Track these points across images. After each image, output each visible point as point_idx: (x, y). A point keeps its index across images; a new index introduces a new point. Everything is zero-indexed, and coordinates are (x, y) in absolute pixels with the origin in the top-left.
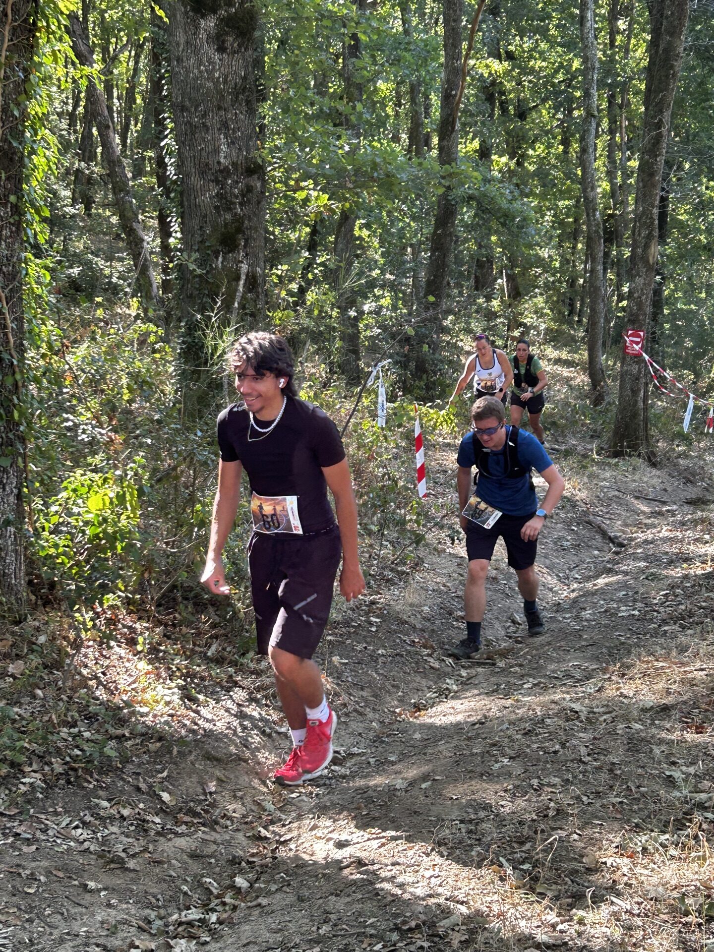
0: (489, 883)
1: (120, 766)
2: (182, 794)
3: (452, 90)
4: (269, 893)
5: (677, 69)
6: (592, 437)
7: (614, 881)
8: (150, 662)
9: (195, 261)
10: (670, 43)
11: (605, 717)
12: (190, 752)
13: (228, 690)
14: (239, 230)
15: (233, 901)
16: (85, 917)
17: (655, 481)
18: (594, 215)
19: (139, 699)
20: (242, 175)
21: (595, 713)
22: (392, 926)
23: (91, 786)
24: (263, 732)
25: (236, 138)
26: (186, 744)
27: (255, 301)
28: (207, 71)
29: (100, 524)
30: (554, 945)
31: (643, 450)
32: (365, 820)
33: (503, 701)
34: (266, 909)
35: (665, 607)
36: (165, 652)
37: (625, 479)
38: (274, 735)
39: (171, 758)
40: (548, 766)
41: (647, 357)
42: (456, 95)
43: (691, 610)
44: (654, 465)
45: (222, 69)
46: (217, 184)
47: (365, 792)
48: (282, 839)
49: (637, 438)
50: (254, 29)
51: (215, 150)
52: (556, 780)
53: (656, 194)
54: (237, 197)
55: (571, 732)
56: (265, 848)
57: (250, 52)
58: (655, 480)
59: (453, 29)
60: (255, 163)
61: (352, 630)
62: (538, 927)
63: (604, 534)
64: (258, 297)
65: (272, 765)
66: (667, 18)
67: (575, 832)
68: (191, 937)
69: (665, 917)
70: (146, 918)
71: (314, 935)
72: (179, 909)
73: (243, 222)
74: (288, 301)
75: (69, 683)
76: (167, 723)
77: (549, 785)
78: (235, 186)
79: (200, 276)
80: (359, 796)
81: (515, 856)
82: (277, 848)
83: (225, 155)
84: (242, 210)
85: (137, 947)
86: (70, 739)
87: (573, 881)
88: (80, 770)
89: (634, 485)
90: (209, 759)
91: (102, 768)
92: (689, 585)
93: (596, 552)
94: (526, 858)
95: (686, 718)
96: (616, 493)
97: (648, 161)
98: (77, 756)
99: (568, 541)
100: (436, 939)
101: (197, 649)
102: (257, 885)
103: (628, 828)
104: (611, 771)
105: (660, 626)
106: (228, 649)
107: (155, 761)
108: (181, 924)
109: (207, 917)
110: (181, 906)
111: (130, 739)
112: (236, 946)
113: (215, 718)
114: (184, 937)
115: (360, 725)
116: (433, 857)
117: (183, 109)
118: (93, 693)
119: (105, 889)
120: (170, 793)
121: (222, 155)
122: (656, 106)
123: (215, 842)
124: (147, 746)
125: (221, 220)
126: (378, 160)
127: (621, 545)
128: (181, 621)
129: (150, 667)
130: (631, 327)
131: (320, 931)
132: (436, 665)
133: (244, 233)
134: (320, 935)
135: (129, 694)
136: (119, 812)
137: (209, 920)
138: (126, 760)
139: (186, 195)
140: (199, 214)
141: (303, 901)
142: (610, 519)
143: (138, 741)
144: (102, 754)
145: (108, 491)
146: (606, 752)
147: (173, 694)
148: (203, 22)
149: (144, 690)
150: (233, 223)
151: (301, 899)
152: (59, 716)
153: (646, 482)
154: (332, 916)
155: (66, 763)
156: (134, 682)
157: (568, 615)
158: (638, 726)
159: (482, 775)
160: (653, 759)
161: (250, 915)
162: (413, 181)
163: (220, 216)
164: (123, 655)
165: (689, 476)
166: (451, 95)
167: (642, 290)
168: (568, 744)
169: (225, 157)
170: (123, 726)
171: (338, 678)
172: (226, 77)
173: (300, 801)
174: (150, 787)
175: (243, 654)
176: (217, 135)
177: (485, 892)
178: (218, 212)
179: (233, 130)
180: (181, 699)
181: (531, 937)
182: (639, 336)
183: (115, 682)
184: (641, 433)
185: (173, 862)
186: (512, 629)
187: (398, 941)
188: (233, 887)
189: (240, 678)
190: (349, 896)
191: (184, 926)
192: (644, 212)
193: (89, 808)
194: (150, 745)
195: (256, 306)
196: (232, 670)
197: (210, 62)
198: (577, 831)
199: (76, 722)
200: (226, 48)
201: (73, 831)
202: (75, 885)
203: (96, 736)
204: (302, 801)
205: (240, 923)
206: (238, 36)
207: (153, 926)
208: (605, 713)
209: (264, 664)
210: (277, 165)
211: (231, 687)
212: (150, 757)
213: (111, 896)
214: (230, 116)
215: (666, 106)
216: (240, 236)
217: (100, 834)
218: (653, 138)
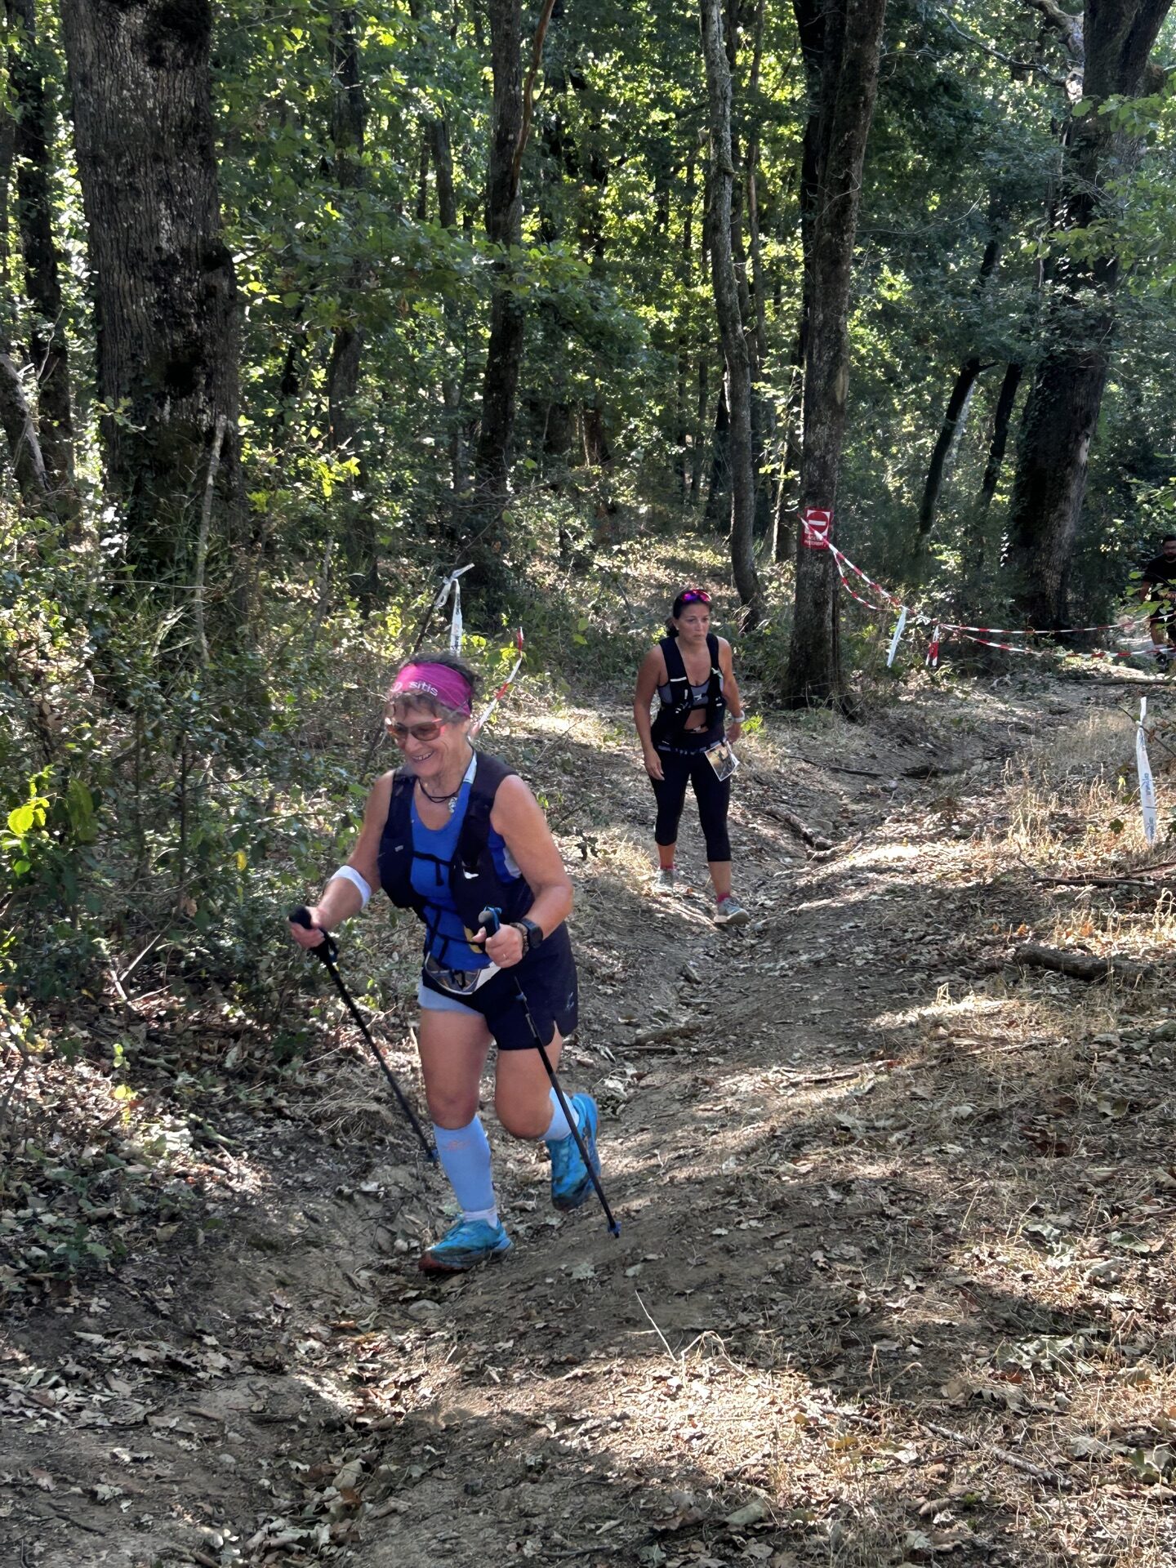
0: (794, 1444)
1: (111, 1270)
3: (508, 133)
4: (409, 1484)
5: (870, 94)
6: (748, 678)
8: (132, 1083)
9: (126, 411)
10: (858, 53)
11: (898, 1135)
12: (226, 1237)
13: (269, 1124)
14: (197, 358)
16: (104, 1553)
17: (857, 744)
18: (735, 330)
20: (197, 268)
21: (876, 1129)
22: (647, 1534)
23: (69, 1310)
24: (339, 1194)
25: (185, 208)
26: (217, 1224)
27: (227, 476)
28: (132, 97)
29: (32, 856)
30: (939, 1553)
31: (834, 695)
32: (543, 1339)
35: (926, 945)
37: (813, 743)
38: (357, 1197)
39: (195, 1250)
41: (835, 551)
42: (515, 141)
44: (852, 719)
45: (158, 95)
46: (158, 284)
47: (531, 1288)
48: (404, 1379)
49: (825, 678)
50: (208, 29)
51: (152, 229)
52: (852, 1251)
53: (844, 293)
54: (191, 305)
57: (203, 66)
58: (857, 742)
59: (507, 37)
60: (218, 250)
63: (795, 831)
64: (231, 468)
66: (852, 12)
67: (912, 1342)
69: (1116, 1490)
73: (202, 347)
77: (844, 1260)
78: (187, 286)
79: (137, 436)
80: (522, 1296)
81: (823, 1391)
82: (397, 1395)
83: (168, 235)
84: (199, 326)
86: (20, 1229)
87: (934, 1432)
88: (47, 1284)
89: (828, 750)
90: (259, 1248)
91: (84, 1276)
92: (952, 906)
93: (788, 860)
94: (844, 1394)
95: (1030, 1130)
96: (804, 765)
97: (830, 241)
98: (38, 1258)
99: (744, 844)
100: (729, 1551)
101: (205, 1056)
102: (383, 1467)
103: (995, 1329)
105: (929, 976)
106: (258, 1054)
107: (170, 1258)
108: (269, 1550)
109: (313, 1532)
111: (122, 1222)
116: (683, 1401)
117: (96, 160)
118: (45, 1144)
119: (127, 1495)
121: (164, 236)
122: (839, 153)
124: (153, 1232)
125: (165, 344)
126: (423, 242)
127: (824, 847)
129: (135, 1093)
130: (811, 504)
131: (525, 1551)
132: (588, 1060)
133: (205, 365)
134: (523, 1556)
137: (317, 1538)
138: (120, 1260)
139: (106, 303)
140: (128, 335)
141: (475, 1494)
142: (801, 806)
143: (137, 1224)
145: (43, 800)
146: (918, 1196)
147: (181, 1137)
148: (123, 16)
149: (131, 1134)
150: (186, 347)
151: (471, 1491)
153: (845, 746)
154: (535, 1521)
155: (22, 1273)
156: (113, 1121)
157: (772, 965)
158: (957, 1149)
160: (1001, 1204)
163: (164, 336)
164: (86, 1075)
165: (906, 734)
166: (508, 142)
167: (826, 445)
168: (853, 1187)
169: (169, 240)
170: (107, 1200)
172: (166, 108)
173: (420, 1309)
175: (281, 1064)
176: (154, 203)
178: (161, 331)
179: (181, 195)
180: (194, 1145)
182: (824, 518)
183: (78, 1122)
184: (830, 671)
185: (231, 1434)
186: (687, 991)
187: (665, 1559)
189: (284, 1103)
190: (555, 1480)
191: (276, 1553)
192: (825, 323)
193: (71, 1349)
194: (158, 1230)
195: (229, 483)
196: (271, 1091)
197: (138, 83)
198: (915, 1340)
199: (25, 1197)
200: (164, 60)
201: (51, 1394)
202: (74, 1494)
203: (66, 1223)
204: (424, 1308)
205: (370, 1542)
206: (182, 41)
207: (223, 1559)
208: (898, 1129)
209: (320, 1079)
210: (250, 253)
211: (271, 1119)
212: (160, 1251)
213: (141, 1508)
214: (174, 172)
215: (854, 152)
216: (199, 369)
217: (96, 1397)
218: (836, 205)
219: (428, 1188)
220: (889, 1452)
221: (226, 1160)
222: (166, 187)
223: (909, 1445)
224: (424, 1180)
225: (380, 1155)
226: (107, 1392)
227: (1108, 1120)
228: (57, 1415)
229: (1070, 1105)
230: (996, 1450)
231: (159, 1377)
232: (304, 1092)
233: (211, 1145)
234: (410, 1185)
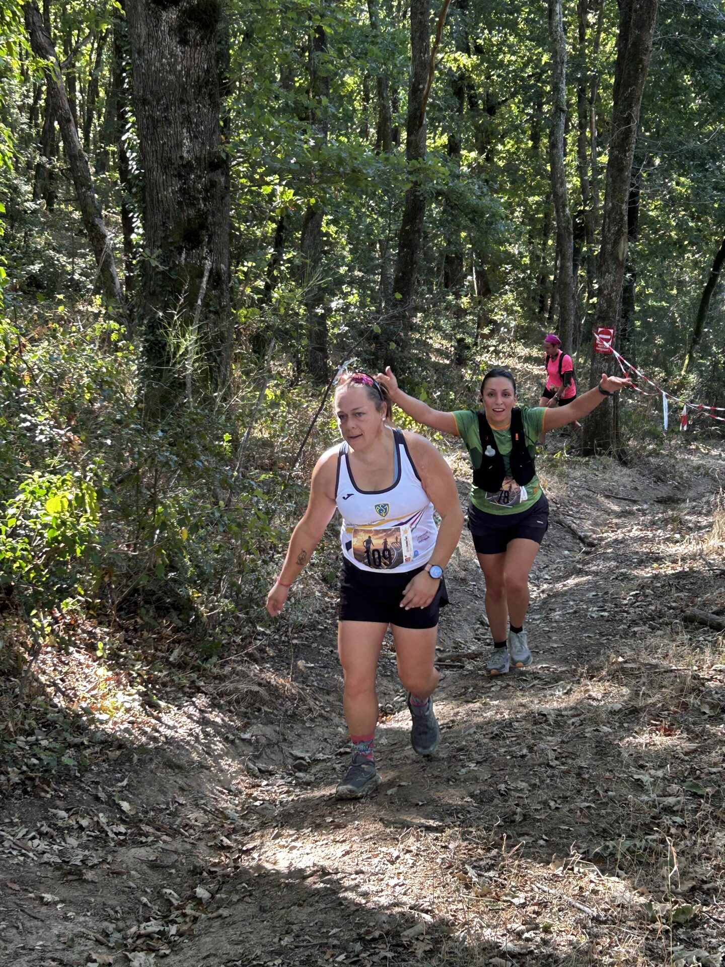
0: (454, 891)
1: (79, 775)
2: (142, 803)
3: (419, 84)
4: (230, 904)
5: (646, 63)
6: (562, 435)
7: (581, 888)
8: (110, 668)
9: (158, 257)
10: (639, 37)
11: (573, 720)
12: (151, 759)
13: (191, 696)
14: (203, 226)
15: (193, 912)
16: (41, 931)
17: (625, 480)
18: (564, 211)
19: (99, 706)
20: (205, 169)
21: (563, 716)
22: (355, 936)
23: (49, 796)
24: (226, 739)
25: (199, 132)
26: (146, 751)
27: (219, 298)
28: (169, 64)
29: (59, 527)
30: (520, 954)
31: (613, 448)
32: (329, 828)
33: (471, 705)
34: (228, 920)
35: (634, 608)
36: (125, 658)
37: (595, 478)
38: (237, 741)
39: (131, 766)
40: (516, 770)
41: (617, 355)
42: (423, 89)
43: (660, 611)
44: (624, 463)
45: (184, 62)
46: (180, 179)
48: (244, 848)
49: (608, 437)
50: (216, 21)
51: (177, 145)
52: (524, 785)
53: (626, 190)
54: (200, 193)
55: (539, 735)
56: (227, 857)
57: (213, 44)
59: (421, 22)
60: (219, 157)
61: (318, 633)
62: (504, 935)
63: (573, 533)
64: (222, 294)
65: (234, 772)
66: (636, 11)
67: (542, 838)
68: (150, 950)
69: (632, 924)
70: (104, 931)
71: (276, 946)
72: (138, 921)
73: (206, 219)
74: (253, 298)
75: (26, 691)
76: (127, 730)
77: (516, 790)
78: (198, 181)
79: (163, 273)
80: (323, 804)
81: (481, 862)
82: (239, 857)
83: (188, 149)
84: (205, 205)
85: (95, 961)
86: (27, 748)
87: (539, 888)
88: (37, 780)
89: (604, 484)
90: (170, 767)
91: (60, 777)
92: (659, 585)
93: (566, 552)
94: (493, 865)
95: (655, 720)
96: (587, 492)
97: (617, 157)
98: (34, 765)
100: (400, 949)
101: (159, 654)
102: (218, 896)
103: (595, 833)
104: (579, 775)
105: (629, 627)
106: (191, 654)
107: (114, 770)
108: (139, 936)
109: (166, 928)
110: (140, 918)
111: (89, 747)
112: (196, 958)
113: (176, 724)
114: (142, 950)
115: (325, 730)
116: (398, 865)
117: (145, 102)
118: (51, 700)
119: (62, 901)
120: (130, 802)
121: (185, 149)
122: (625, 100)
123: (175, 852)
124: (107, 754)
125: (184, 216)
126: (344, 155)
127: (591, 545)
128: (142, 625)
129: (111, 673)
130: (601, 325)
131: (282, 942)
133: (207, 229)
134: (281, 946)
135: (88, 701)
136: (77, 822)
137: (169, 932)
138: (84, 769)
139: (148, 190)
140: (161, 209)
141: (265, 911)
142: (580, 518)
143: (97, 749)
144: (59, 762)
145: (67, 494)
146: (573, 755)
147: (134, 700)
148: (164, 14)
149: (104, 697)
150: (196, 218)
151: (263, 910)
152: (16, 724)
153: (617, 481)
154: (294, 927)
155: (23, 772)
156: (93, 689)
157: (537, 617)
158: (606, 729)
159: (449, 780)
160: (622, 762)
161: (210, 927)
162: (379, 176)
163: (183, 211)
164: (82, 661)
165: (660, 476)
166: (419, 89)
168: (535, 748)
169: (188, 152)
170: (81, 734)
171: (303, 682)
172: (189, 70)
173: (263, 809)
174: (110, 796)
175: (206, 659)
176: (179, 129)
177: (450, 900)
178: (181, 208)
179: (196, 124)
180: (142, 705)
181: (497, 946)
182: (609, 334)
183: (73, 689)
184: (612, 432)
185: (133, 872)
186: (481, 631)
187: (362, 951)
188: (194, 897)
189: (202, 683)
190: (311, 906)
191: (143, 939)
192: (613, 207)
193: (46, 818)
194: (109, 753)
195: (220, 304)
196: (194, 676)
197: (172, 54)
198: (544, 837)
199: (33, 730)
200: (189, 41)
201: (30, 843)
202: (31, 898)
203: (54, 745)
204: (266, 808)
205: (200, 935)
206: (200, 28)
207: (111, 939)
208: (574, 716)
209: (228, 669)
210: (241, 160)
211: (193, 693)
212: (109, 765)
213: (68, 908)
214: (192, 110)
215: (635, 100)
216: (204, 232)
217: (55, 847)
218: (622, 133)
219: (285, 740)
220: (508, 898)
221: (160, 715)
222: (187, 119)
223: (522, 895)
224: (283, 735)
225: (256, 718)
226: (63, 844)
227: (706, 716)
228: (31, 854)
229: (685, 706)
230: (570, 900)
231: (96, 837)
232: (215, 678)
233: (155, 706)
234: (274, 738)
